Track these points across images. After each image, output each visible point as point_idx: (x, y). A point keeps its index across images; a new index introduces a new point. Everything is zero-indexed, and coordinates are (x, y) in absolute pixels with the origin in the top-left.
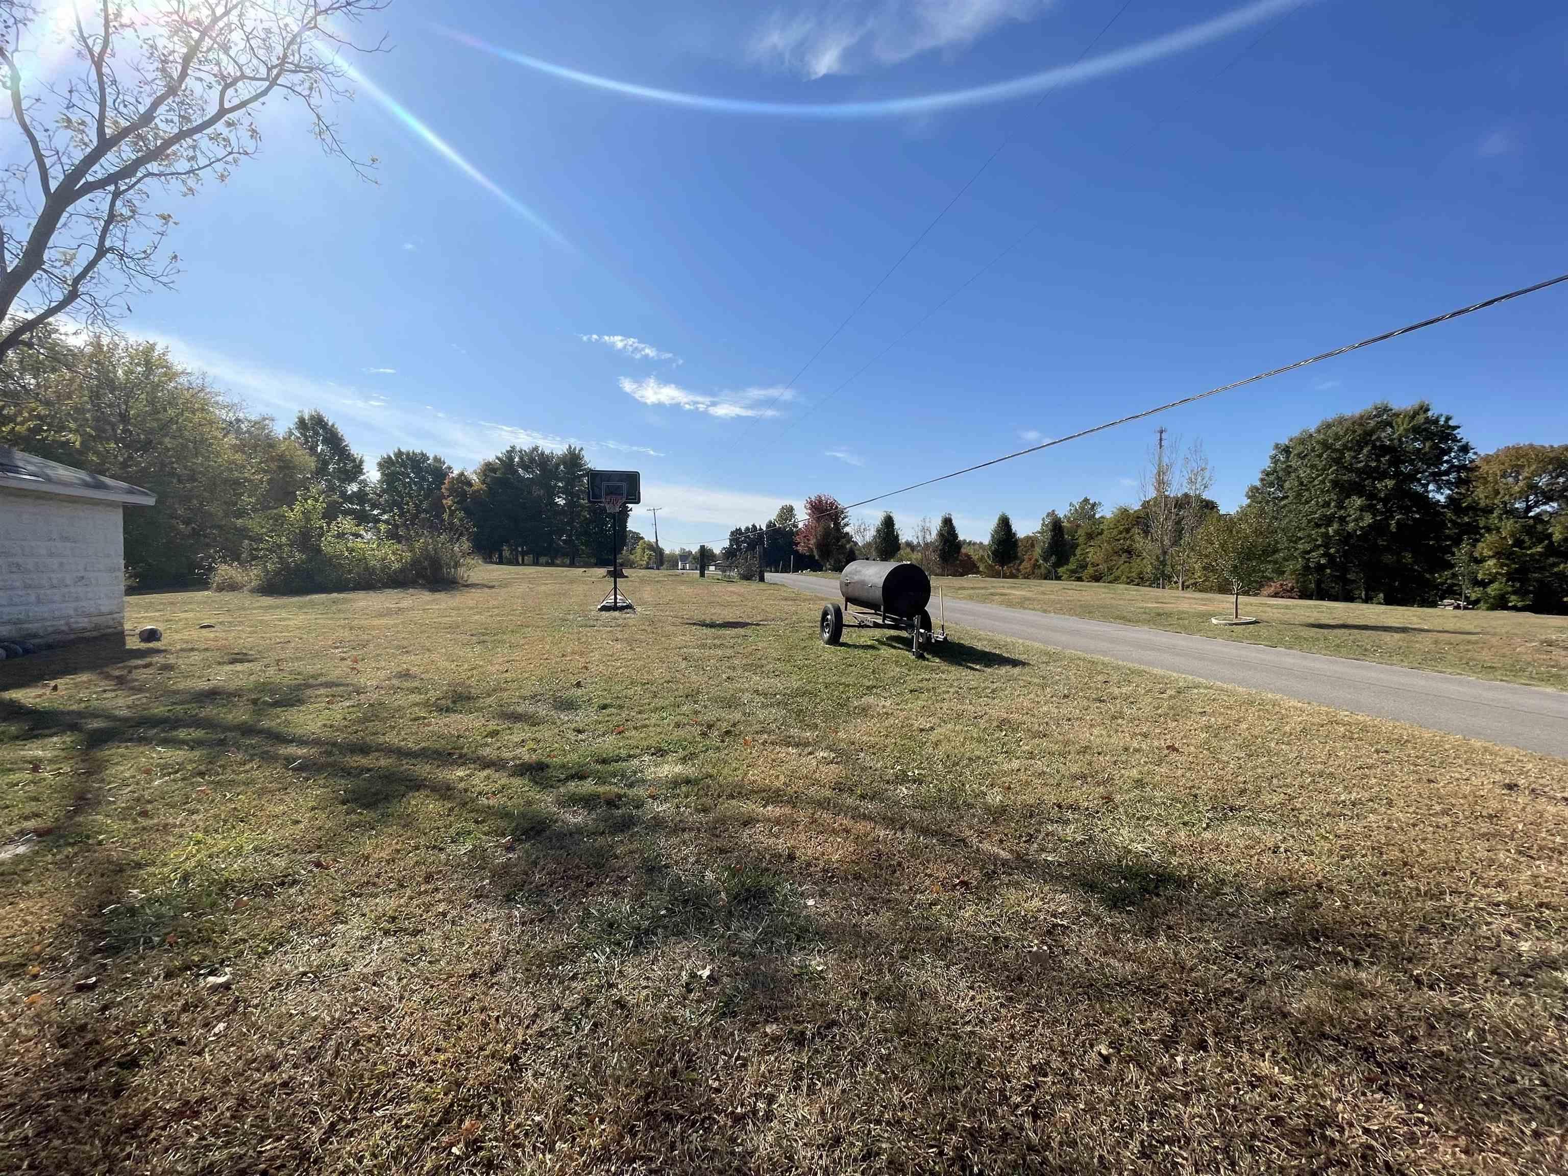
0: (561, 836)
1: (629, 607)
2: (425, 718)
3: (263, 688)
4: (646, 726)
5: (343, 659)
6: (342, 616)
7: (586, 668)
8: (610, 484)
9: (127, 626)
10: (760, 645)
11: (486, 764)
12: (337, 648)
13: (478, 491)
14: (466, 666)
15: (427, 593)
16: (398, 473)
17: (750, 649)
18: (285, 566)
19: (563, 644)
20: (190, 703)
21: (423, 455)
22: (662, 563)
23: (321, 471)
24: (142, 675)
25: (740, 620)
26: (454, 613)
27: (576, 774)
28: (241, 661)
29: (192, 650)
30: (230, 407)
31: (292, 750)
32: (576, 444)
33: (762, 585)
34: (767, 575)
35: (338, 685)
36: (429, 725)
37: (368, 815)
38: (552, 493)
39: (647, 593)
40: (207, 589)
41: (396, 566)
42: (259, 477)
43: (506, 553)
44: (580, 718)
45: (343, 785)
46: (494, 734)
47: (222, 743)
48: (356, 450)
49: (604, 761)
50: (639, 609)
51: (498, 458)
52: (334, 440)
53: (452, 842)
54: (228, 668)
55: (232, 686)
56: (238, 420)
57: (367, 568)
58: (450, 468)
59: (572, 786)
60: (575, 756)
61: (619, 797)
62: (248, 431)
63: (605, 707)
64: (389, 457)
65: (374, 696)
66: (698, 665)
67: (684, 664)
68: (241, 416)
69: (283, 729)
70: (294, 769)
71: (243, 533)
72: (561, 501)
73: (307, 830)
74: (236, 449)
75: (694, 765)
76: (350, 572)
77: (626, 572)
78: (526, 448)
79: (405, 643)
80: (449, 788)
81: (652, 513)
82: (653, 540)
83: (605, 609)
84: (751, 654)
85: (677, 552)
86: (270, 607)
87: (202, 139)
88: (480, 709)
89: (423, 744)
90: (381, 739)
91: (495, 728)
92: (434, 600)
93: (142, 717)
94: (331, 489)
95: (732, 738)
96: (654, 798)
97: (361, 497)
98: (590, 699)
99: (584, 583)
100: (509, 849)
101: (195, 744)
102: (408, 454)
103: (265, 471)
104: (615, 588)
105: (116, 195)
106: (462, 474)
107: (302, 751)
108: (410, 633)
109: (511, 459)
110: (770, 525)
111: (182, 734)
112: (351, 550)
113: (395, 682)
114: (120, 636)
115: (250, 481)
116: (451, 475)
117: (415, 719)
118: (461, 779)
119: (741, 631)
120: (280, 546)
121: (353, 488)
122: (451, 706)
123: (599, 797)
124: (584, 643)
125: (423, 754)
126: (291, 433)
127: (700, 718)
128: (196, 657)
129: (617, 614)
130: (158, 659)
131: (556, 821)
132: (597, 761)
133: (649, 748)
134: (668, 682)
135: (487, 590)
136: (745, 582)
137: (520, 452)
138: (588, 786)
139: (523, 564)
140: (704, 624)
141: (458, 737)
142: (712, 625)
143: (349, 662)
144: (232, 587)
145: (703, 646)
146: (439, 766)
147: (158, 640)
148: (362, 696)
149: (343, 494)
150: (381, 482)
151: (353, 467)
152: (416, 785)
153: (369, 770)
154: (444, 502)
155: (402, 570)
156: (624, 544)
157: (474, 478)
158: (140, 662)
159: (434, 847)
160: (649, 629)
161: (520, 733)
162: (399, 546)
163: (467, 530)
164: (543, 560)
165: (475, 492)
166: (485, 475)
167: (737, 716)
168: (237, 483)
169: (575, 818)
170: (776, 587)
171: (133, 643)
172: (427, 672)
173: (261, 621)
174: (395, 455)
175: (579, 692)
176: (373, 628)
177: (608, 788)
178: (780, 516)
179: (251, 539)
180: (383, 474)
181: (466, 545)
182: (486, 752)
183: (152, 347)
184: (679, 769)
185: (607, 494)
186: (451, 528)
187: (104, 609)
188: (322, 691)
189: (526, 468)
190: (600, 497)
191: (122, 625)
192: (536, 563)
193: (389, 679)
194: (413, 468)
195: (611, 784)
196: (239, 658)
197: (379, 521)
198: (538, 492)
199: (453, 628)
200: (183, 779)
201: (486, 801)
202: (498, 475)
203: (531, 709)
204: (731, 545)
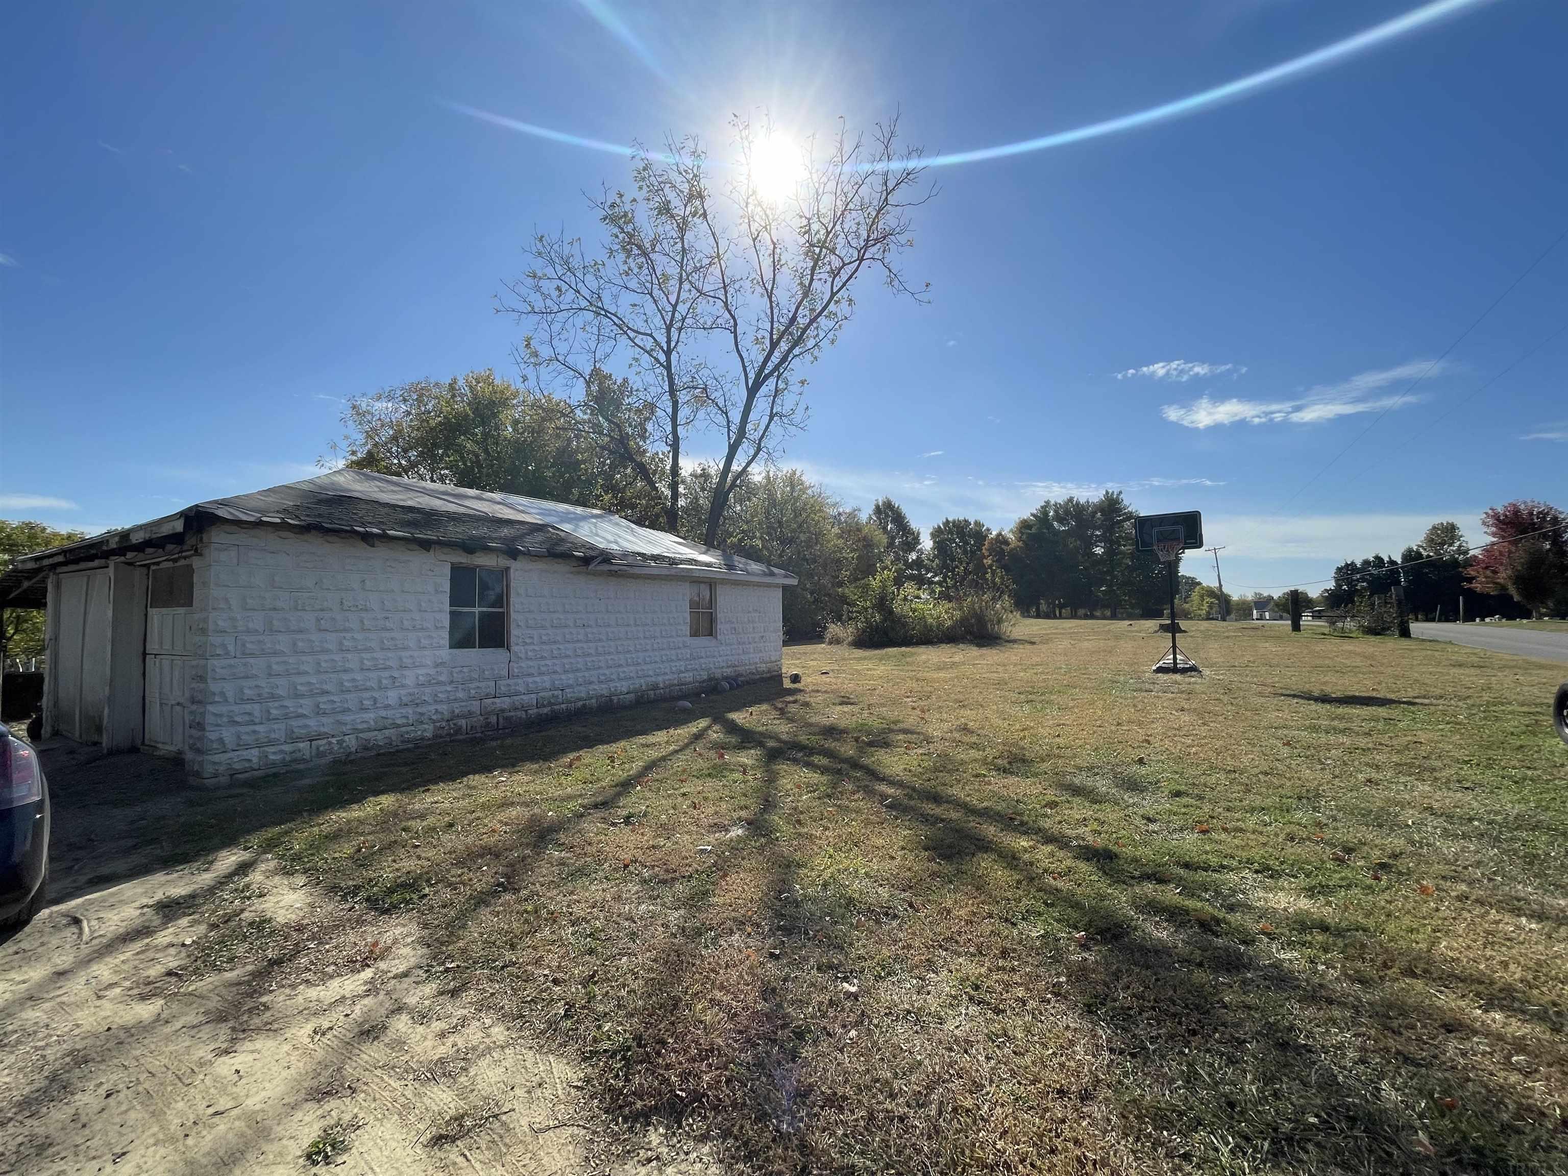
0: (1144, 950)
1: (1193, 669)
2: (985, 776)
3: (862, 728)
4: (1241, 830)
5: (914, 708)
6: (910, 668)
7: (1148, 742)
8: (1162, 529)
9: (784, 671)
10: (1423, 737)
11: (1050, 839)
12: (908, 697)
13: (1015, 549)
14: (1018, 727)
15: (975, 648)
16: (946, 540)
17: (1404, 740)
18: (870, 625)
19: (1116, 710)
20: (819, 735)
21: (966, 521)
22: (1228, 612)
23: (891, 544)
24: (793, 708)
25: (1374, 694)
26: (1001, 669)
27: (1154, 874)
28: (847, 703)
29: (818, 691)
30: (835, 505)
31: (883, 788)
32: (1113, 487)
33: (1404, 643)
34: (1416, 628)
35: (912, 733)
36: (990, 784)
37: (948, 868)
38: (1089, 543)
39: (1214, 651)
40: (823, 643)
41: (949, 623)
42: (851, 555)
43: (1044, 607)
44: (1148, 804)
45: (924, 831)
46: (1053, 805)
47: (839, 772)
48: (914, 525)
49: (1187, 866)
50: (1206, 672)
51: (1032, 515)
52: (899, 519)
53: (1023, 919)
54: (839, 708)
55: (843, 724)
56: (840, 514)
57: (925, 626)
58: (988, 530)
59: (1149, 888)
60: (1148, 851)
61: (1218, 922)
62: (846, 522)
63: (1178, 794)
64: (939, 527)
65: (940, 747)
66: (1313, 754)
67: (1286, 751)
68: (841, 510)
69: (874, 767)
70: (887, 806)
71: (844, 600)
72: (1099, 550)
73: (900, 867)
74: (839, 536)
75: (1329, 903)
76: (913, 629)
77: (1183, 624)
78: (1061, 501)
79: (961, 697)
80: (1014, 858)
81: (1212, 554)
82: (1214, 584)
83: (1160, 670)
84: (1407, 747)
85: (1250, 596)
86: (861, 659)
87: (822, 320)
88: (1036, 775)
89: (985, 804)
90: (950, 791)
91: (1053, 798)
92: (981, 656)
93: (794, 742)
94: (897, 559)
95: (1393, 876)
96: (1272, 937)
97: (918, 563)
98: (1158, 781)
99: (1133, 639)
100: (1084, 947)
101: (824, 770)
102: (954, 522)
103: (855, 550)
104: (1174, 647)
105: (778, 377)
106: (1000, 534)
107: (891, 791)
108: (964, 687)
109: (1046, 514)
110: (1410, 556)
111: (816, 759)
112: (914, 611)
113: (957, 735)
114: (779, 677)
115: (847, 559)
116: (990, 536)
117: (977, 776)
118: (1026, 850)
119: (1382, 712)
120: (866, 609)
121: (913, 556)
122: (1008, 766)
123: (1187, 912)
124: (1142, 710)
125: (986, 814)
126: (871, 518)
127: (1328, 834)
128: (820, 698)
129: (1178, 677)
130: (799, 697)
131: (1135, 929)
132: (1178, 863)
133: (1250, 861)
134: (1266, 774)
135: (1028, 646)
136: (1372, 638)
137: (1055, 505)
138: (1171, 895)
139: (1061, 617)
140: (1308, 697)
141: (1017, 801)
142: (1324, 699)
143: (918, 712)
144: (836, 641)
145: (1315, 729)
146: (1002, 830)
147: (799, 682)
148: (931, 746)
149: (906, 561)
150: (933, 549)
151: (913, 539)
152: (984, 846)
153: (942, 820)
154: (985, 561)
155: (952, 627)
156: (1177, 591)
157: (1011, 536)
158: (791, 699)
159: (1006, 920)
160: (1225, 699)
161: (1079, 810)
162: (950, 605)
163: (1007, 587)
164: (1081, 612)
165: (1012, 550)
166: (1022, 533)
167: (1397, 842)
168: (838, 561)
169: (1161, 933)
170: (1439, 647)
171: (787, 684)
172: (983, 728)
173: (856, 670)
174: (944, 524)
175: (1143, 771)
176: (934, 680)
177: (1199, 904)
178: (1430, 541)
179: (848, 604)
180: (935, 542)
181: (1007, 601)
182: (1046, 824)
183: (794, 473)
184: (1304, 903)
185: (1159, 541)
186: (995, 587)
187: (773, 659)
188: (901, 737)
189: (1061, 520)
190: (1152, 545)
191: (781, 669)
192: (1074, 616)
193: (951, 732)
194: (957, 533)
195: (1202, 900)
196: (845, 701)
197: (933, 582)
198: (1073, 543)
199: (1000, 684)
200: (819, 798)
201: (1052, 881)
202: (1034, 530)
203: (1089, 783)
204: (1339, 586)
